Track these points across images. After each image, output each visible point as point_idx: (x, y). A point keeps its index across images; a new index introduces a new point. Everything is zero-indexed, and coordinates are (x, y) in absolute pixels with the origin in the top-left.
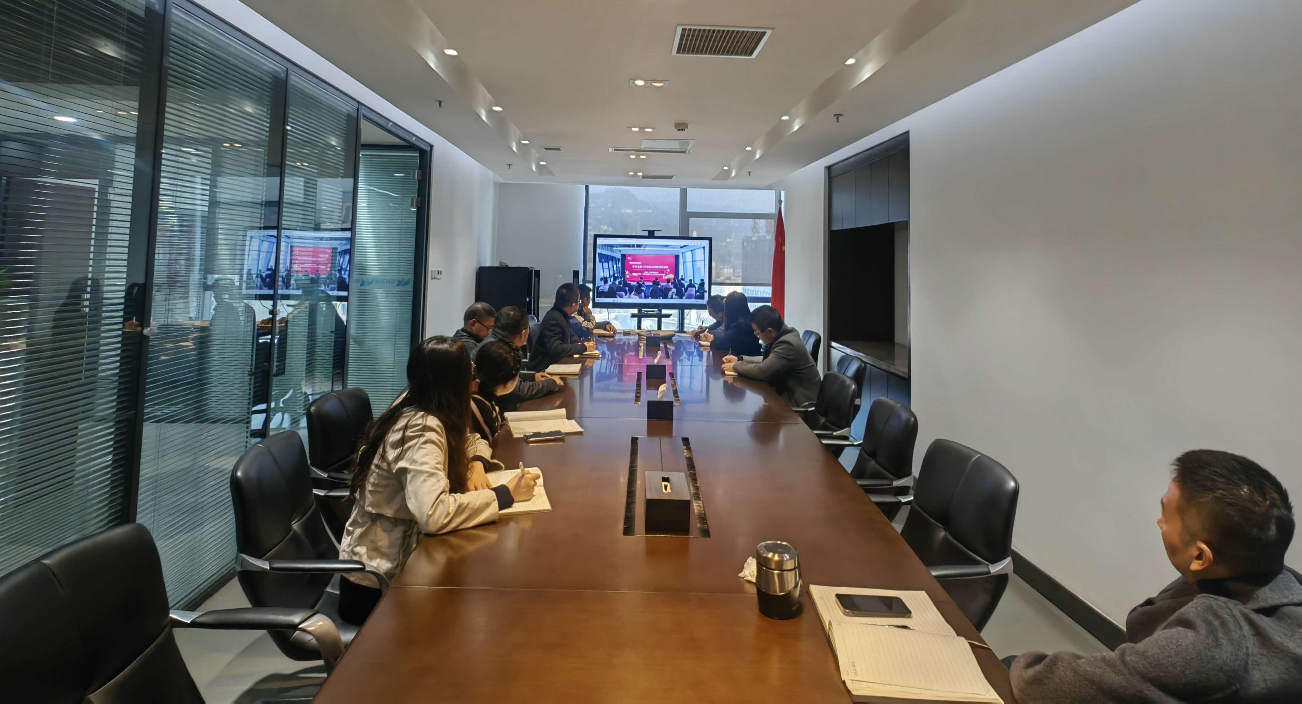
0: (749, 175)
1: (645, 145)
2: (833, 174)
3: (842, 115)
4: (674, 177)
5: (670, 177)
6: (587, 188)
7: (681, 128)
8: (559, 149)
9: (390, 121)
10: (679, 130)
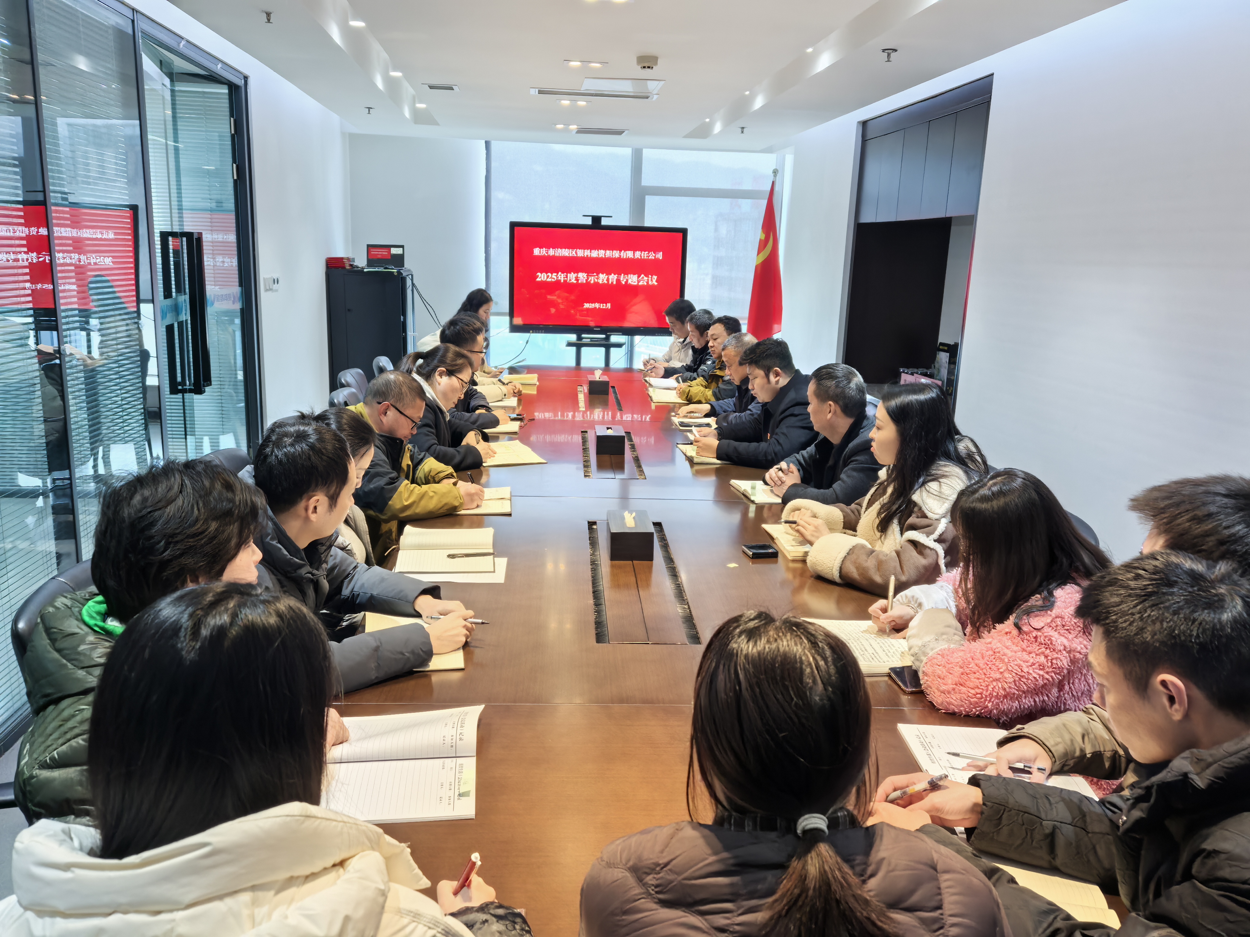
0: (742, 132)
1: (589, 85)
2: (870, 135)
3: (895, 50)
4: (626, 132)
5: (620, 133)
6: (487, 144)
7: (646, 65)
8: (451, 89)
9: (182, 38)
10: (644, 67)
